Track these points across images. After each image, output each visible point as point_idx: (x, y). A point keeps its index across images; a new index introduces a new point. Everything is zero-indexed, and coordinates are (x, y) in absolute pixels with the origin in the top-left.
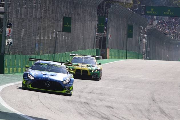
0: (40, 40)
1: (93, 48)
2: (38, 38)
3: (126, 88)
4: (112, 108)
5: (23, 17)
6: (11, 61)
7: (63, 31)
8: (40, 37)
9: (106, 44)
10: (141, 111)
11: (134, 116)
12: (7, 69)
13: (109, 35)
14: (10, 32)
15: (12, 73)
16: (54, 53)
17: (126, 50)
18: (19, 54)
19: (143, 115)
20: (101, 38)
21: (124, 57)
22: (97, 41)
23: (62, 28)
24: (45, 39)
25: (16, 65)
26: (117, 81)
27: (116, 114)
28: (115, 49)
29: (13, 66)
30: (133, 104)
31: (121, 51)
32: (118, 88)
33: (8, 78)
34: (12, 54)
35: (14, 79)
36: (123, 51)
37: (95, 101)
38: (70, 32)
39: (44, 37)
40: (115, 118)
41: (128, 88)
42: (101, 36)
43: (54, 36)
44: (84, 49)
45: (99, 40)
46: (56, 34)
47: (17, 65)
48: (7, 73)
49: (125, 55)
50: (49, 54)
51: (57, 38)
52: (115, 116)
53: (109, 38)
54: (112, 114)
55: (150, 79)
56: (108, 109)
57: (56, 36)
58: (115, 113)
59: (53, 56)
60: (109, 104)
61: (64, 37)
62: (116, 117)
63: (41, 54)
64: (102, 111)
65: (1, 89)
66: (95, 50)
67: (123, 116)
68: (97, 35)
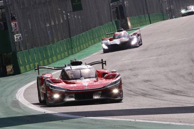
0: (51, 27)
1: (111, 21)
2: (48, 25)
3: (159, 55)
4: (150, 81)
5: (26, 6)
6: (25, 58)
7: (74, 11)
8: (50, 24)
9: (125, 13)
10: (183, 76)
11: (176, 84)
12: (23, 67)
13: (125, 3)
14: (16, 26)
15: (29, 71)
16: (70, 37)
17: (148, 14)
18: (32, 48)
19: (187, 80)
20: (117, 8)
21: (147, 23)
22: (113, 12)
23: (71, 7)
24: (56, 24)
25: (32, 60)
26: (147, 50)
27: (156, 86)
28: (135, 15)
29: (29, 63)
30: (172, 71)
31: (143, 16)
32: (152, 58)
33: (28, 77)
34: (25, 50)
35: (33, 76)
36: (145, 16)
37: (129, 78)
38: (82, 9)
39: (55, 22)
40: (156, 91)
41: (161, 55)
42: (116, 5)
43: (65, 19)
44: (101, 24)
45: (115, 11)
46: (67, 16)
47: (33, 60)
48: (25, 72)
49: (148, 19)
50: (64, 40)
51: (69, 20)
52: (156, 89)
53: (126, 6)
54: (152, 88)
55: (183, 39)
56: (146, 84)
57: (68, 18)
58: (155, 86)
59: (70, 40)
60: (147, 78)
61: (76, 16)
62: (157, 90)
63: (55, 41)
64: (140, 88)
65: (24, 91)
66: (114, 23)
67: (164, 87)
68: (112, 5)
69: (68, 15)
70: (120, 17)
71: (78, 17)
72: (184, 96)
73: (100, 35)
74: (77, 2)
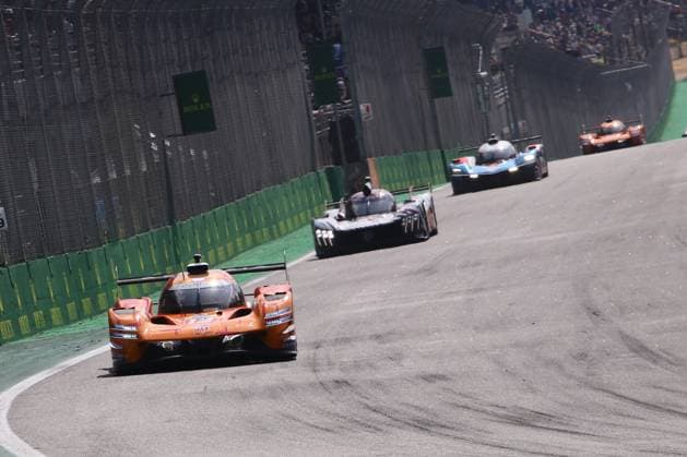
0: (105, 184)
1: (314, 169)
2: (97, 180)
3: (476, 291)
4: (442, 377)
5: (23, 112)
6: (17, 291)
7: (186, 131)
8: (104, 176)
9: (360, 141)
10: (550, 363)
11: (534, 391)
12: (9, 321)
13: (362, 107)
15: (30, 335)
16: (172, 223)
17: (440, 147)
18: (39, 257)
19: (570, 377)
20: (332, 125)
21: (436, 177)
22: (320, 140)
23: (177, 120)
24: (125, 177)
25: (38, 298)
26: (436, 271)
27: (466, 396)
28: (396, 153)
29: (29, 308)
30: (517, 345)
31: (422, 155)
32: (448, 299)
33: (23, 358)
34: (15, 263)
35: (43, 355)
36: (428, 154)
37: (371, 366)
38: (214, 129)
39: (120, 171)
40: (465, 412)
41: (481, 289)
42: (330, 116)
43: (156, 158)
44: (279, 179)
45: (327, 134)
46: (163, 148)
47: (44, 297)
48: (12, 340)
49: (441, 167)
50: (152, 230)
51: (169, 163)
52: (464, 407)
53: (363, 117)
54: (450, 401)
55: (558, 236)
56: (430, 387)
57: (165, 154)
58: (460, 394)
59: (171, 232)
60: (431, 367)
61: (192, 152)
62: (469, 408)
63: (121, 236)
64: (410, 401)
65: (8, 404)
66: (322, 172)
67: (491, 399)
68: (315, 115)
69: (165, 146)
70: (344, 158)
71: (199, 154)
72: (559, 431)
73: (275, 215)
74: (198, 104)
